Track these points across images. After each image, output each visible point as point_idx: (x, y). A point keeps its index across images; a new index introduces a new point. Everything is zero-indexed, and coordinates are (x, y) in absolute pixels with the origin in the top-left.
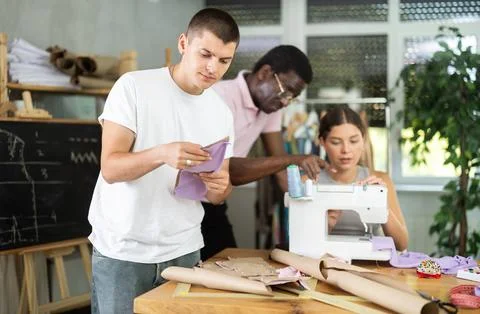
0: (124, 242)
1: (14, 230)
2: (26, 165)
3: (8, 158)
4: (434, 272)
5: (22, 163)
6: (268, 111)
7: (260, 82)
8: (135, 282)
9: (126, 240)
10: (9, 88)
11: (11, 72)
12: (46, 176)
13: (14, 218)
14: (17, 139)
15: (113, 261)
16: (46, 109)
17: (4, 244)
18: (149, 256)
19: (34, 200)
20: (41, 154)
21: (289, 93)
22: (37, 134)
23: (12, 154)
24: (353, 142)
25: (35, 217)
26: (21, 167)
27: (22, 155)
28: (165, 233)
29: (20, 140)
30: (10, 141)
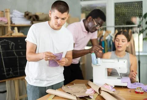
0: (35, 80)
1: (11, 72)
2: (15, 51)
3: (9, 49)
4: (141, 91)
5: (14, 51)
6: (92, 32)
7: (88, 22)
8: (39, 93)
9: (36, 79)
10: (11, 26)
11: (13, 21)
12: (22, 54)
13: (11, 68)
14: (12, 43)
15: (32, 86)
16: (22, 32)
17: (8, 77)
18: (44, 84)
19: (18, 62)
20: (20, 47)
21: (99, 25)
22: (19, 41)
23: (10, 48)
24: (123, 42)
25: (18, 68)
26: (14, 52)
27: (14, 48)
28: (48, 77)
29: (13, 43)
30: (10, 43)
